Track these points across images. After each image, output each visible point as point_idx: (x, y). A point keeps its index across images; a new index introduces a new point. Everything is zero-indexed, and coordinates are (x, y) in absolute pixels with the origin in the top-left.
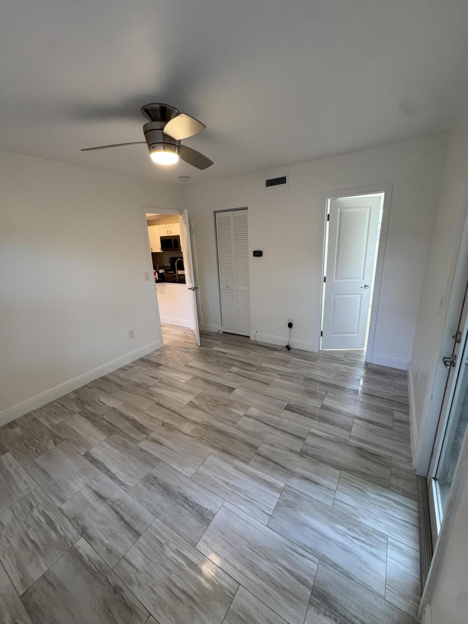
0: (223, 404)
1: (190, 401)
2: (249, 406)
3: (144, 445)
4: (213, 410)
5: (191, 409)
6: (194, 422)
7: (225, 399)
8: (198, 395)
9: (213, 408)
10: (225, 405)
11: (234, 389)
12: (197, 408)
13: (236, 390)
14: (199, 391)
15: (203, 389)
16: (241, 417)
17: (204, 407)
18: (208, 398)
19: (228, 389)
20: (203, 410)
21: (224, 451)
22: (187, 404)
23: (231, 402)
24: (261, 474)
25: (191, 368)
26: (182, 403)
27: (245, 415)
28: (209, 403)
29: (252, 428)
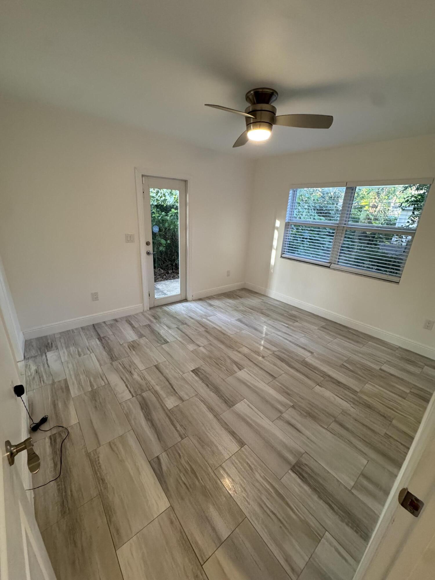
0: (212, 359)
1: (241, 370)
2: (192, 352)
3: (274, 349)
4: (222, 356)
5: (242, 362)
6: (239, 352)
7: (208, 362)
8: (232, 375)
9: (222, 358)
10: (210, 358)
11: (193, 371)
12: (236, 362)
13: (192, 370)
14: (230, 380)
15: (225, 380)
16: (203, 347)
17: (229, 361)
18: (223, 369)
19: (199, 373)
20: (230, 358)
21: (224, 334)
22: (244, 368)
23: (204, 359)
24: (211, 323)
25: (234, 432)
26: (249, 370)
27: (199, 346)
28: (224, 363)
29: (201, 339)
